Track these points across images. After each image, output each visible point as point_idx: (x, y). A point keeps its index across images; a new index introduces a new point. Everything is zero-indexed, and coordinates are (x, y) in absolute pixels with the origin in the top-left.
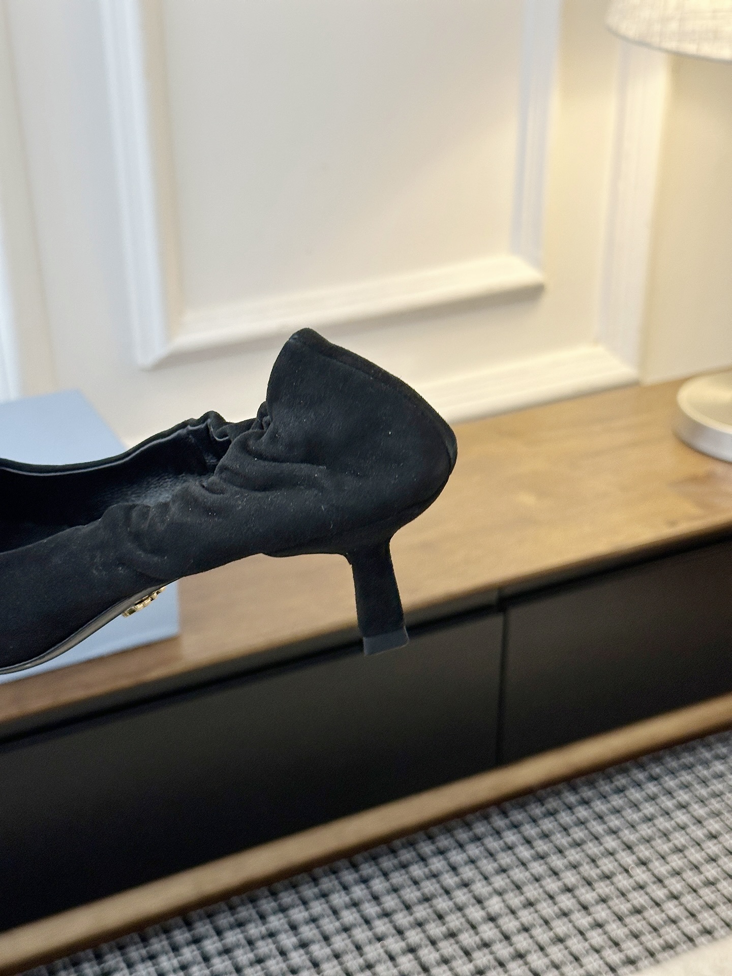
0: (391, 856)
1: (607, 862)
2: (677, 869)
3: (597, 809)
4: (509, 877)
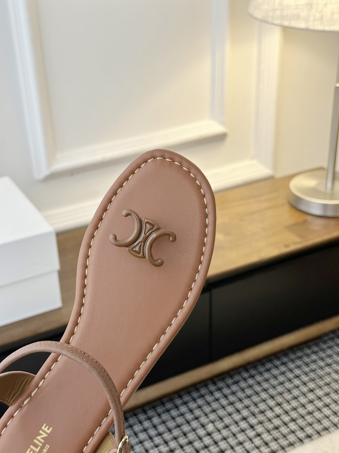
0: (162, 406)
1: (262, 405)
2: (295, 407)
3: (258, 380)
4: (217, 414)
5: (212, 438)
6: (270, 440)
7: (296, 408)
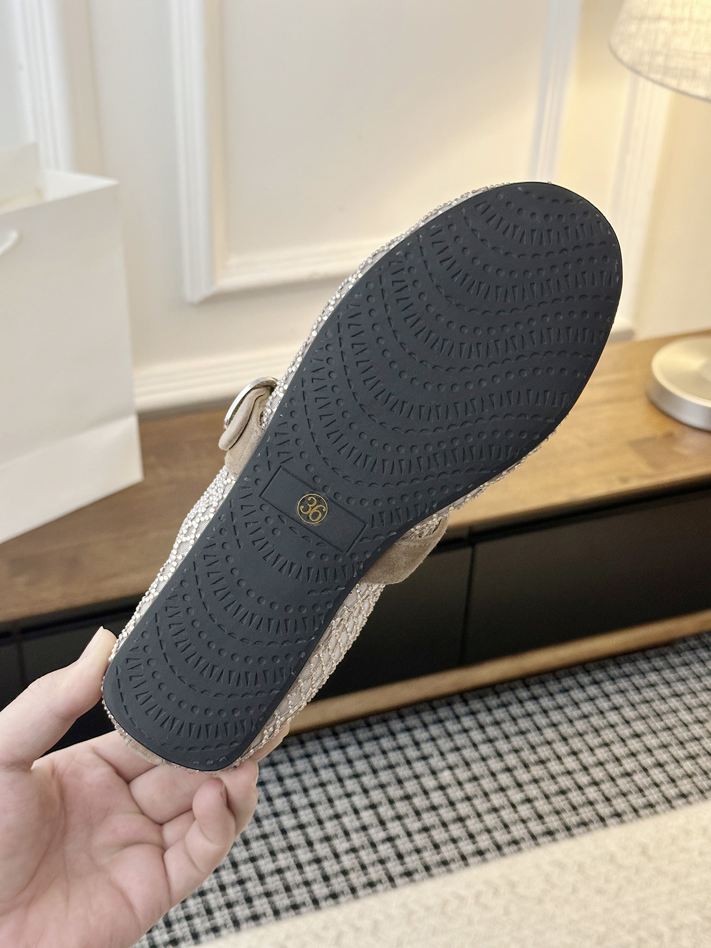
3: (544, 705)
4: (461, 755)
5: (446, 795)
6: (548, 811)
7: (604, 760)
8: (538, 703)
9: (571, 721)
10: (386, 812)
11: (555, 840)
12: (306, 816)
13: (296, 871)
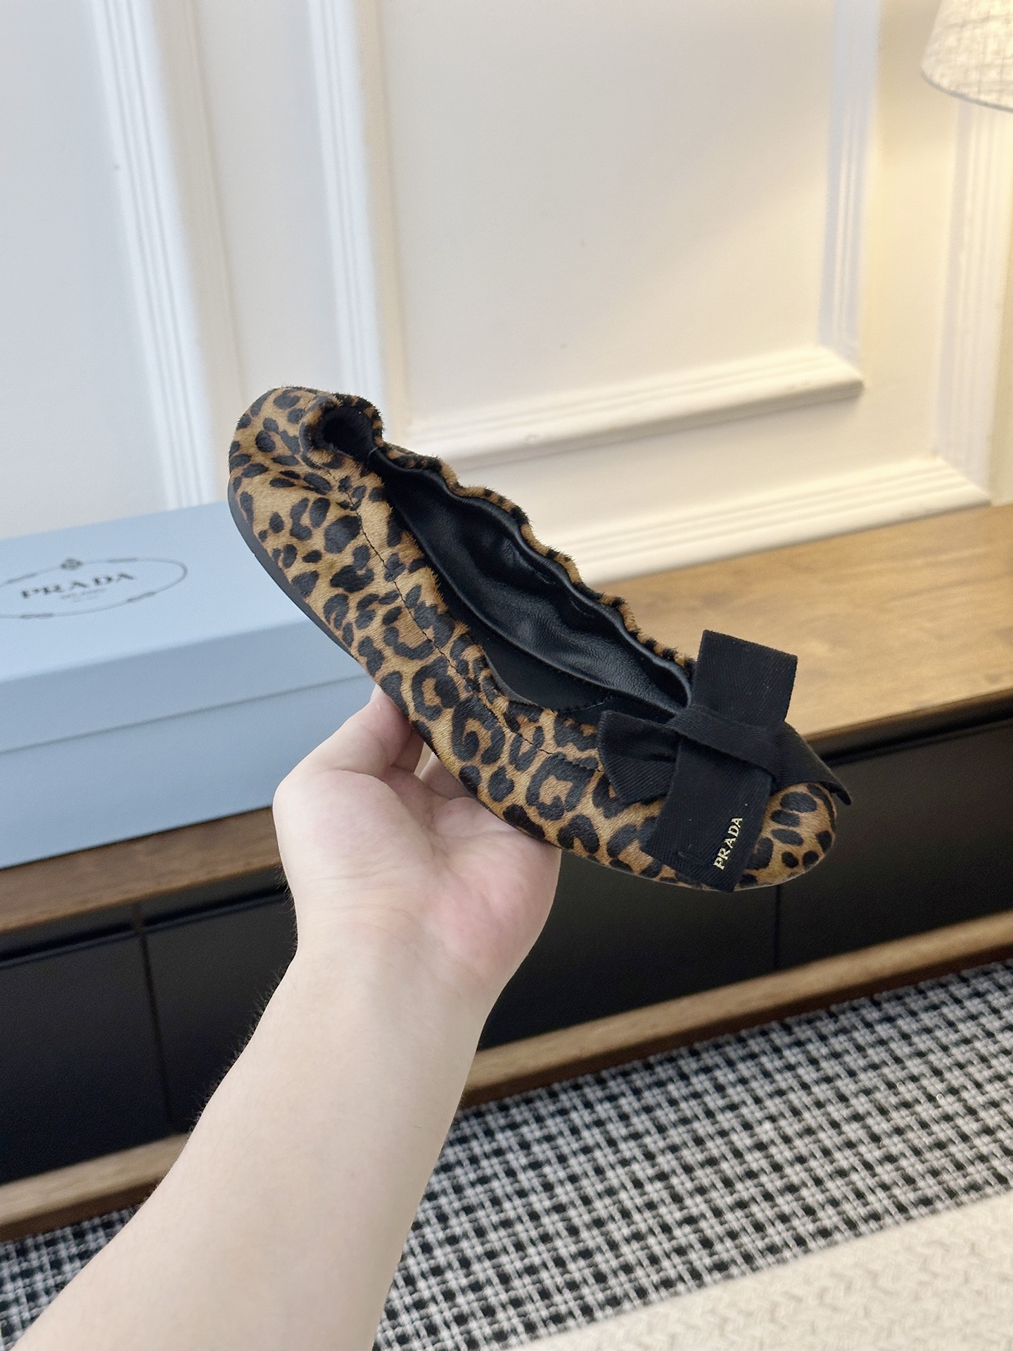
0: (646, 1072)
1: (909, 1088)
3: (904, 1028)
4: (787, 1101)
5: (769, 1157)
6: (921, 1173)
7: (998, 1099)
8: (895, 1027)
9: (945, 1049)
10: (683, 1184)
11: (934, 1212)
12: (564, 1193)
13: (555, 1271)
